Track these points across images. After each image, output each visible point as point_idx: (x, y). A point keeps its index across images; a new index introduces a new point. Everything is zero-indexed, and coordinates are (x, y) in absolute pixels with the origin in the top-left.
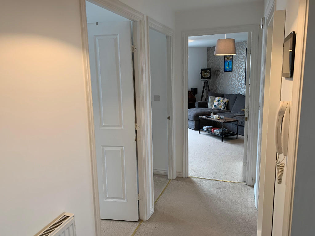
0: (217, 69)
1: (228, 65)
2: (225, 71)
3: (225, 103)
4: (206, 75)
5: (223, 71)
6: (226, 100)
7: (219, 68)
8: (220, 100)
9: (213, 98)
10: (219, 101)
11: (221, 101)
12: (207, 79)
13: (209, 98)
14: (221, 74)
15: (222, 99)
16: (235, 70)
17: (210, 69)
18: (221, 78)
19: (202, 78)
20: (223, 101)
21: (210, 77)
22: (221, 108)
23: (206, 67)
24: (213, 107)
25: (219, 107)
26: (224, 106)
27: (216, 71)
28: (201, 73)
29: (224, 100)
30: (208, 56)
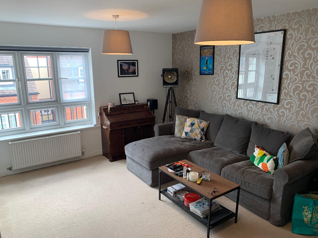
0: (187, 70)
1: (207, 63)
2: (201, 74)
3: (203, 130)
4: (171, 79)
5: (197, 72)
6: (204, 124)
7: (190, 68)
8: (194, 124)
9: (183, 118)
10: (192, 124)
11: (196, 125)
12: (171, 86)
13: (177, 118)
14: (194, 77)
15: (197, 122)
16: (219, 73)
17: (176, 70)
18: (195, 84)
19: (165, 83)
20: (199, 126)
21: (176, 83)
22: (196, 138)
23: (170, 67)
24: (184, 135)
25: (192, 135)
26: (201, 134)
27: (186, 73)
28: (163, 76)
29: (200, 123)
30: (173, 48)
